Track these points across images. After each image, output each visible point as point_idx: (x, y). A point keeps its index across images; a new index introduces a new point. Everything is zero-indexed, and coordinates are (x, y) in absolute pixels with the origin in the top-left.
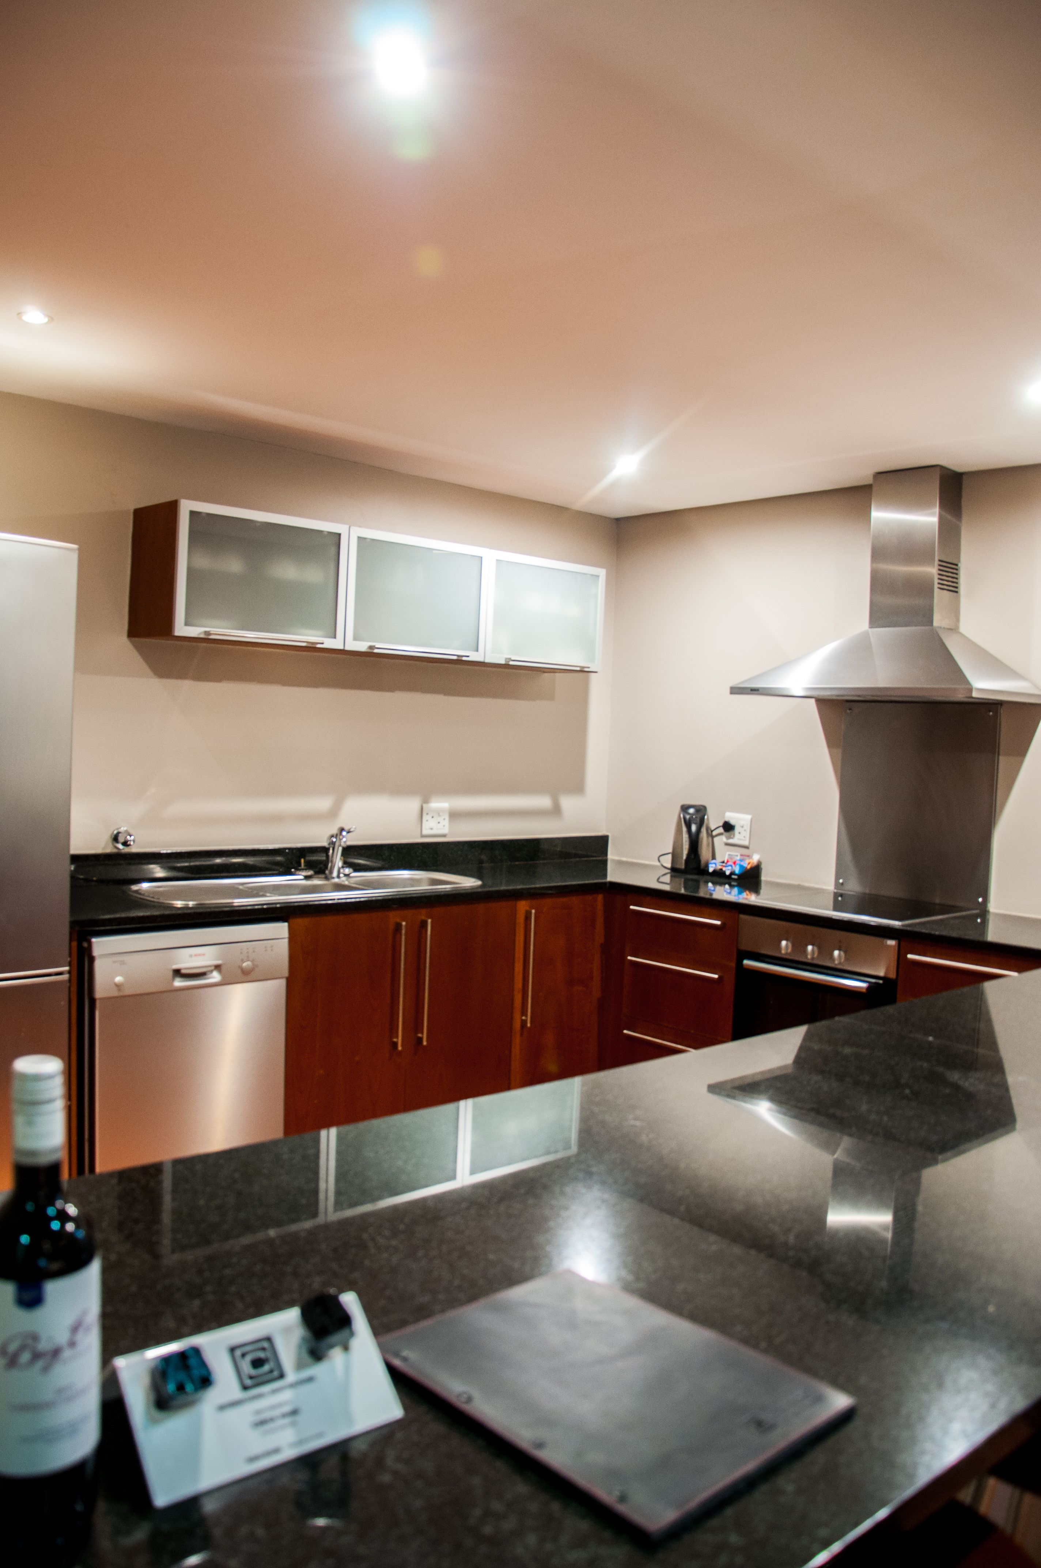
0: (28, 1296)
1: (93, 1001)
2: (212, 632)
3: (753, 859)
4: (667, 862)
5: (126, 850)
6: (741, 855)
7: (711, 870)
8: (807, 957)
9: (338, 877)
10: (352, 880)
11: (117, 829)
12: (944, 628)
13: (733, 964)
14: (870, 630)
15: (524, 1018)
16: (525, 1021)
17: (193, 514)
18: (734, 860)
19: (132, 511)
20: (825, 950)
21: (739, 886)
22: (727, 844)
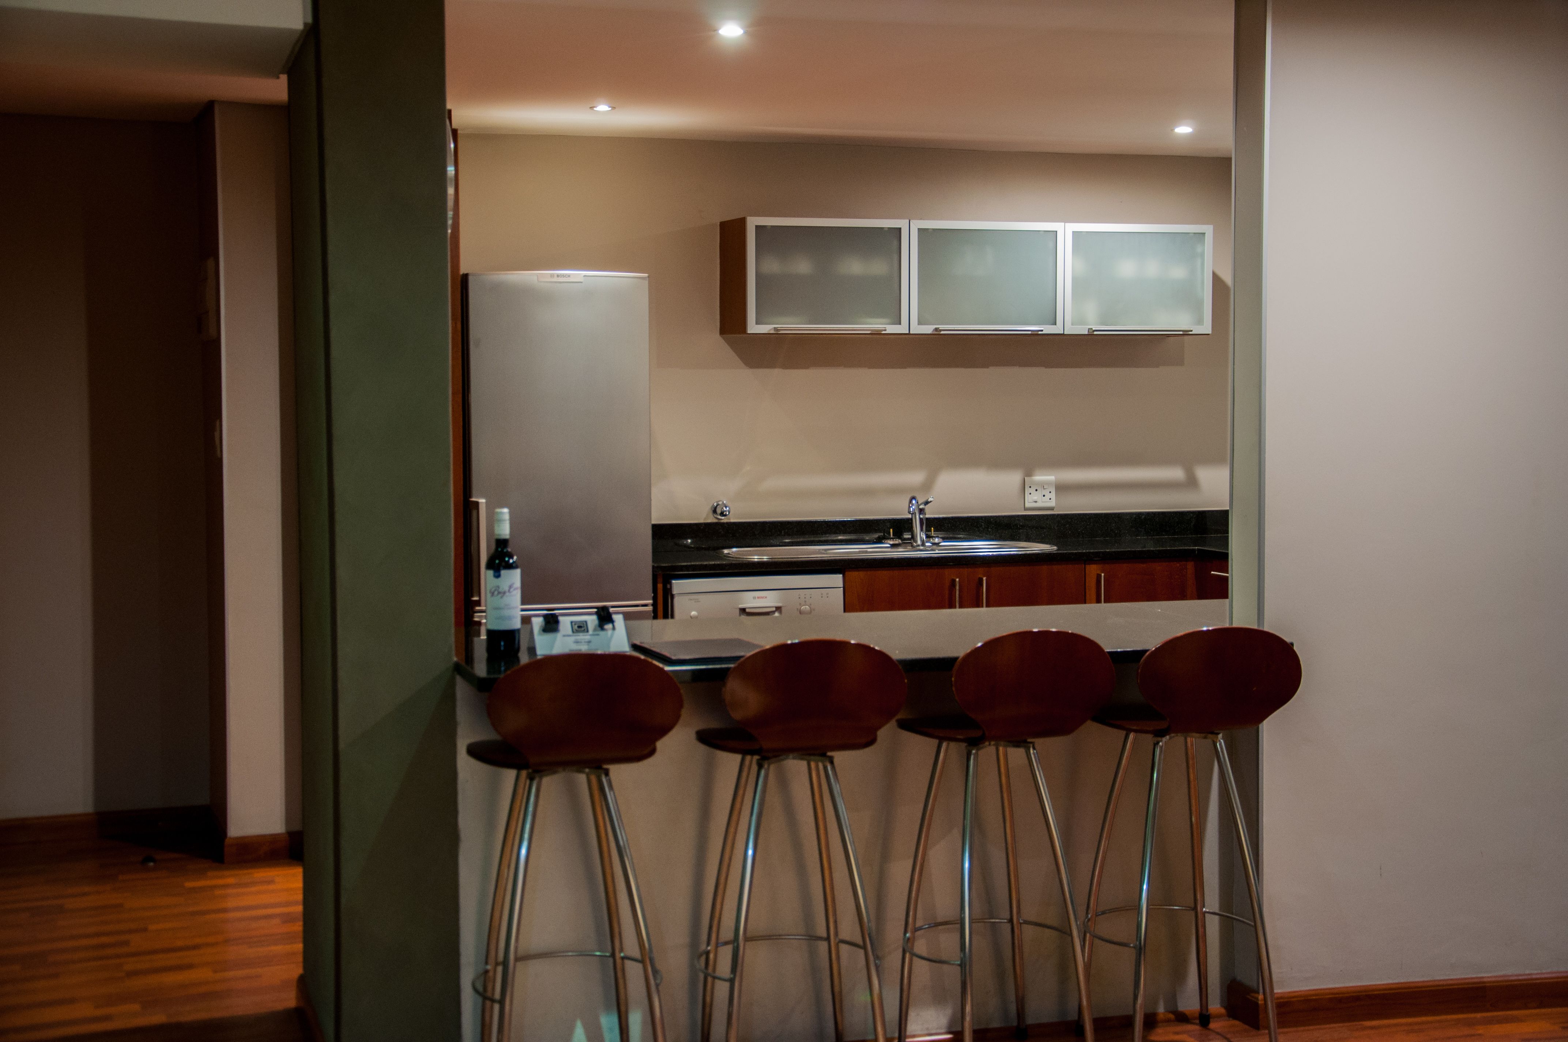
0: (497, 574)
2: (781, 328)
5: (724, 520)
11: (717, 502)
17: (759, 228)
19: (719, 223)
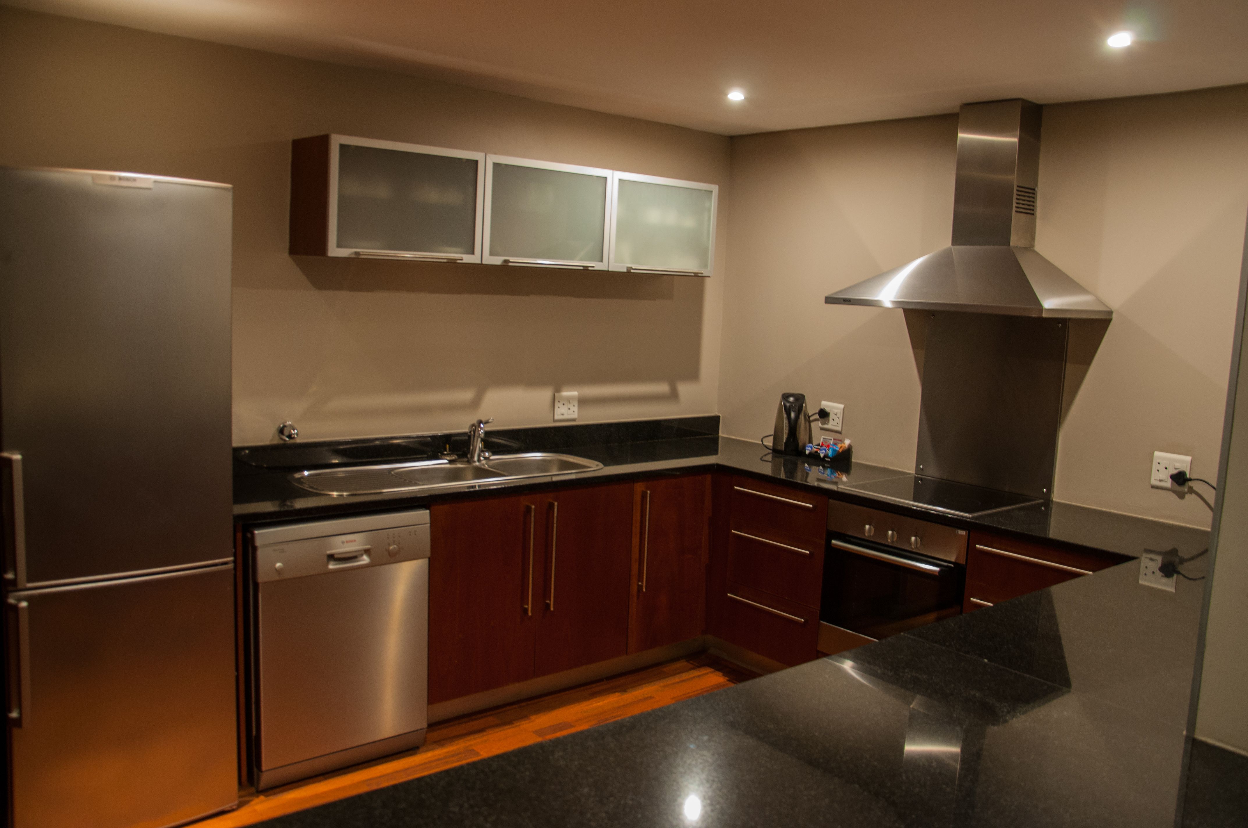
1: (256, 585)
2: (361, 253)
3: (844, 444)
4: (769, 442)
5: (292, 441)
6: (834, 439)
7: (807, 452)
8: (887, 541)
9: (479, 460)
10: (491, 463)
11: (283, 423)
12: (1020, 247)
13: (823, 542)
14: (952, 247)
15: (640, 583)
16: (642, 586)
17: (343, 147)
18: (827, 444)
19: (291, 141)
20: (903, 535)
21: (831, 467)
22: (822, 429)
